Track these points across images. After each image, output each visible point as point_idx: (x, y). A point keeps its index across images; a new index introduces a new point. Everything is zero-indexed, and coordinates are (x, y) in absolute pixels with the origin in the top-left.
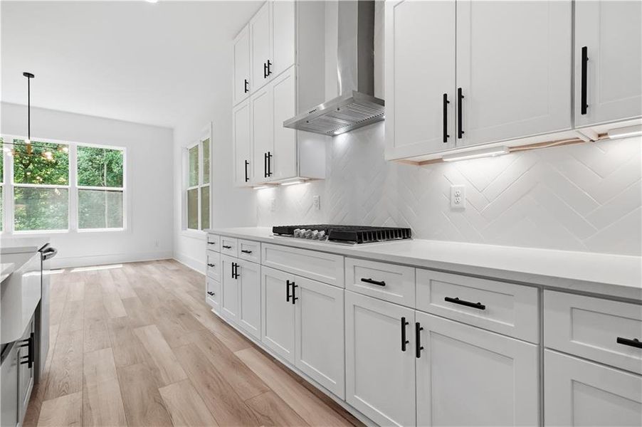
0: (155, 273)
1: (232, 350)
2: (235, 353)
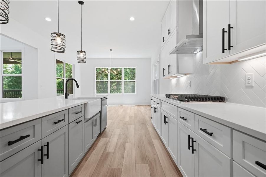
0: (142, 109)
1: (152, 139)
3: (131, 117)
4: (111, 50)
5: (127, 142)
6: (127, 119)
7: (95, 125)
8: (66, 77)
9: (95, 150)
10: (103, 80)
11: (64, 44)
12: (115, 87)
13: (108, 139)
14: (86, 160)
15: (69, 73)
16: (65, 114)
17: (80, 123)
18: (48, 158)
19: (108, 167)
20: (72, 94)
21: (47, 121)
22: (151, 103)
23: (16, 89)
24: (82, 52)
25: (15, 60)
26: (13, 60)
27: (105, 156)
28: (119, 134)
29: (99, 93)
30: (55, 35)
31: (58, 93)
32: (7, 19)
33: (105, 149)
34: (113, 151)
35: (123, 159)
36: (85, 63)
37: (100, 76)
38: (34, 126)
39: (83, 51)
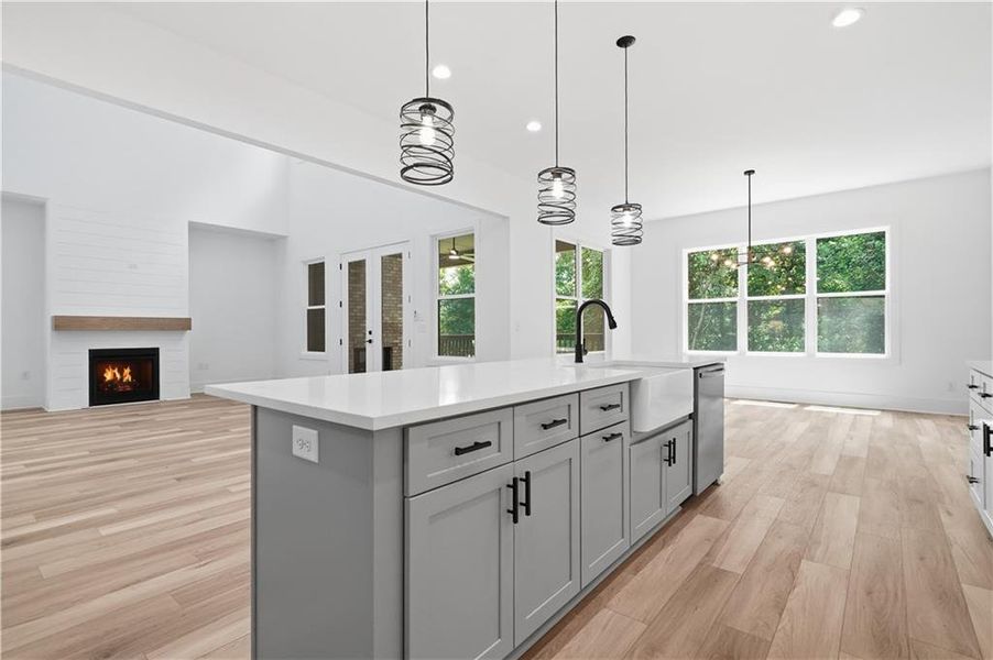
2: (963, 585)
3: (847, 462)
4: (749, 173)
5: (812, 559)
6: (827, 465)
7: (669, 461)
8: (585, 293)
9: (670, 549)
10: (719, 295)
11: (571, 197)
12: (779, 325)
13: (724, 524)
14: (637, 571)
15: (593, 279)
16: (569, 406)
17: (616, 442)
18: (528, 513)
19: (715, 617)
20: (603, 349)
21: (527, 416)
22: (973, 406)
23: (463, 333)
24: (627, 207)
25: (462, 257)
26: (457, 257)
27: (707, 578)
28: (773, 517)
29: (706, 349)
30: (548, 175)
31: (560, 345)
32: (450, 172)
33: (707, 555)
34: (741, 571)
35: (781, 615)
36: (637, 242)
37: (707, 284)
38: (499, 423)
39: (631, 206)
